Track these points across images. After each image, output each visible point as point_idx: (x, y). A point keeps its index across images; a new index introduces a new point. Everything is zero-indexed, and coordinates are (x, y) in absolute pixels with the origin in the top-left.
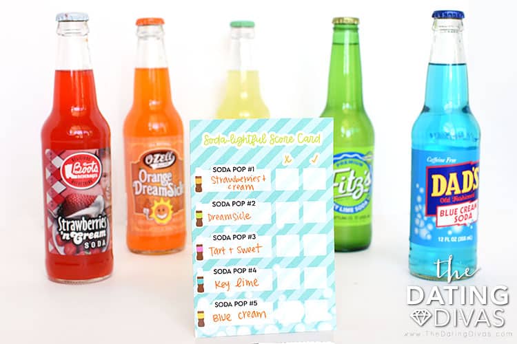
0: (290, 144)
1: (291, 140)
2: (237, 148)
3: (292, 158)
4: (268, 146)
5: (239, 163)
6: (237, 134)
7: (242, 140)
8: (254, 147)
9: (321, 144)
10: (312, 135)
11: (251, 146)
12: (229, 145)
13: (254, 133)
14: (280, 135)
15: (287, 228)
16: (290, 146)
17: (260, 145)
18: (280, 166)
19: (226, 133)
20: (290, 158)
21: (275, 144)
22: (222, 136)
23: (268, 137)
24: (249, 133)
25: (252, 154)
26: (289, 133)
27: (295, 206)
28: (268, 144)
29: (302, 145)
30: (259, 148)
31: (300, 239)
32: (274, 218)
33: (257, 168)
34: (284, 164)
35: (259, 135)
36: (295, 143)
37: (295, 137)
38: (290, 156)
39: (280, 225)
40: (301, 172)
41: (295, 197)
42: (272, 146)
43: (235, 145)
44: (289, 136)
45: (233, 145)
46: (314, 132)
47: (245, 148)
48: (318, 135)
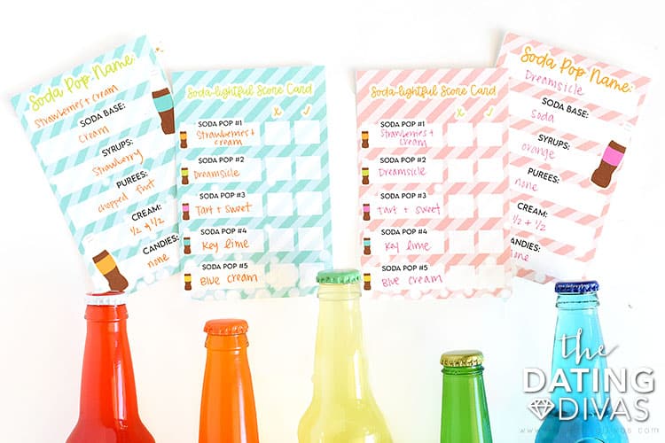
0: (279, 95)
1: (280, 91)
2: (223, 100)
3: (282, 111)
4: (256, 98)
5: (225, 117)
6: (222, 86)
7: (228, 92)
8: (241, 99)
9: (313, 94)
10: (302, 85)
11: (238, 99)
12: (215, 98)
13: (240, 85)
14: (268, 86)
15: (280, 185)
16: (280, 97)
17: (247, 97)
18: (270, 119)
19: (211, 85)
20: (280, 110)
21: (263, 96)
23: (255, 90)
24: (235, 84)
25: (239, 105)
26: (278, 84)
27: (287, 162)
28: (255, 95)
29: (292, 95)
30: (246, 100)
31: (293, 197)
32: (264, 174)
33: (245, 122)
34: (274, 117)
35: (245, 85)
36: (285, 94)
37: (284, 88)
38: (280, 108)
39: (271, 182)
40: (292, 125)
41: (287, 152)
42: (260, 98)
43: (221, 98)
44: (278, 87)
45: (218, 98)
46: (305, 81)
47: (230, 101)
48: (308, 85)
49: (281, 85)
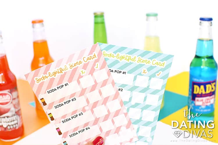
0: (148, 64)
1: (149, 62)
2: (119, 61)
3: (147, 72)
4: (136, 63)
5: (118, 69)
6: (121, 54)
7: (123, 57)
8: (128, 62)
9: (164, 67)
10: (161, 62)
11: (127, 62)
12: (115, 58)
13: (130, 55)
14: (144, 59)
15: (137, 105)
17: (132, 62)
18: (140, 74)
19: (115, 52)
20: (146, 71)
21: (140, 63)
22: (112, 54)
23: (137, 59)
24: (127, 55)
25: (127, 65)
26: (148, 59)
27: (143, 95)
28: (136, 62)
29: (154, 66)
30: (131, 63)
32: (130, 99)
33: (128, 73)
34: (142, 74)
35: (132, 57)
36: (151, 64)
37: (151, 62)
38: (146, 70)
39: (133, 103)
40: (150, 79)
41: (144, 90)
42: (138, 64)
43: (119, 60)
44: (148, 60)
45: (117, 59)
46: (162, 60)
47: (123, 61)
48: (163, 62)
49: (150, 60)
